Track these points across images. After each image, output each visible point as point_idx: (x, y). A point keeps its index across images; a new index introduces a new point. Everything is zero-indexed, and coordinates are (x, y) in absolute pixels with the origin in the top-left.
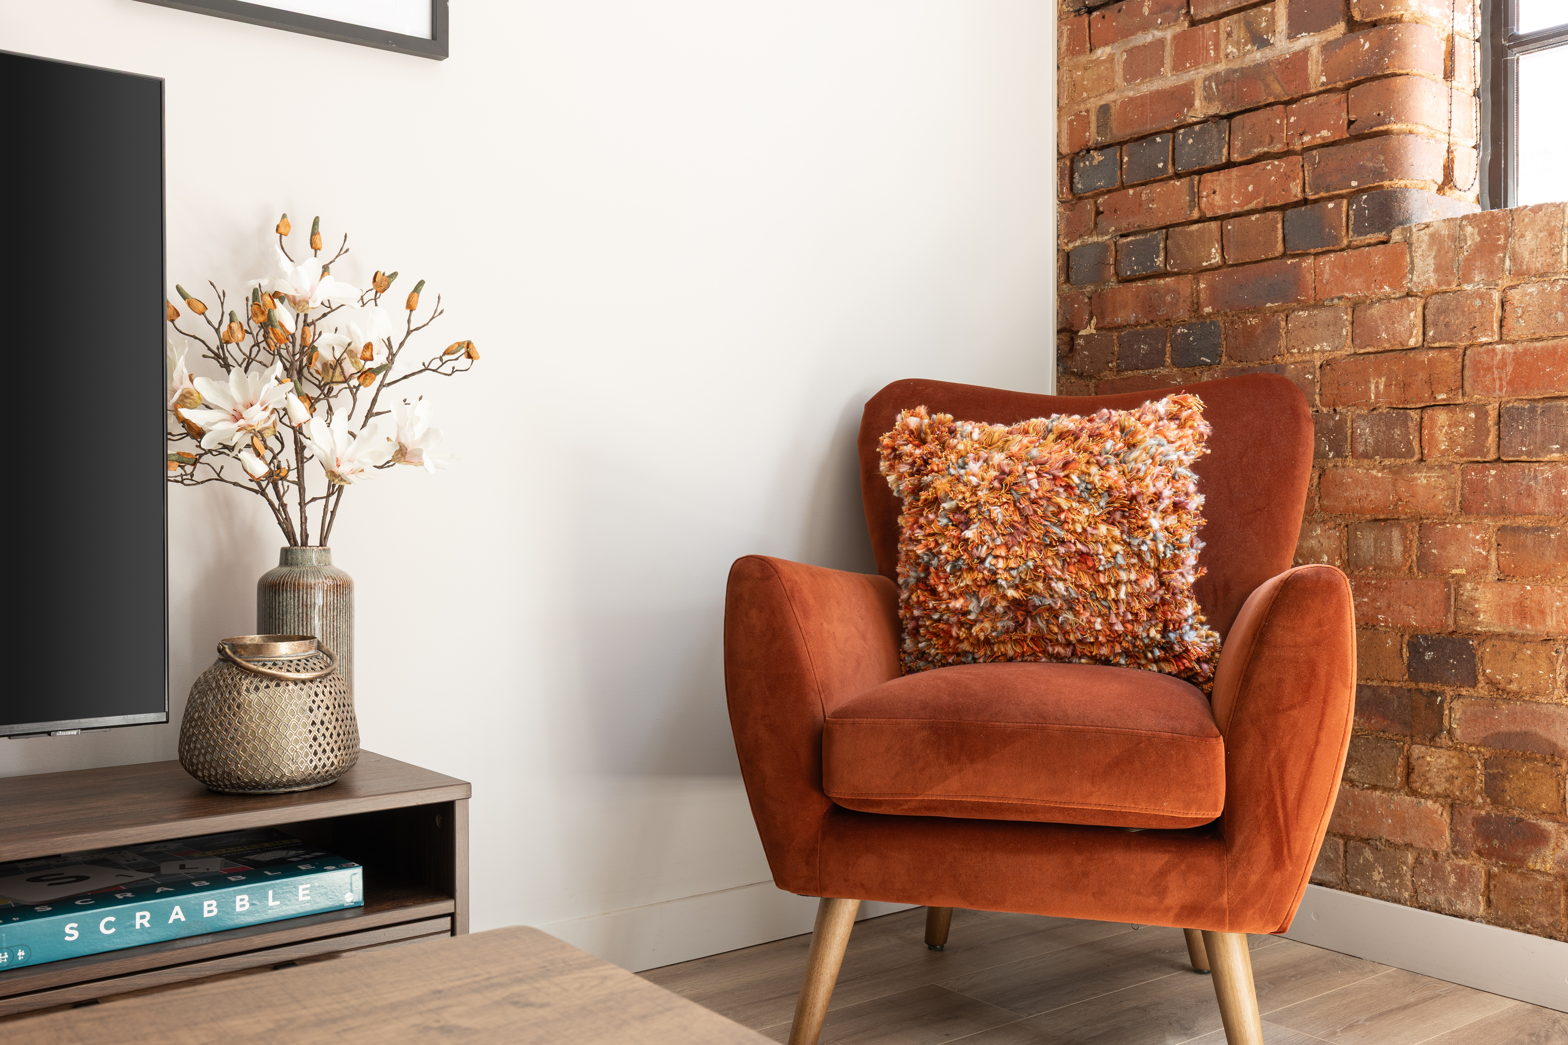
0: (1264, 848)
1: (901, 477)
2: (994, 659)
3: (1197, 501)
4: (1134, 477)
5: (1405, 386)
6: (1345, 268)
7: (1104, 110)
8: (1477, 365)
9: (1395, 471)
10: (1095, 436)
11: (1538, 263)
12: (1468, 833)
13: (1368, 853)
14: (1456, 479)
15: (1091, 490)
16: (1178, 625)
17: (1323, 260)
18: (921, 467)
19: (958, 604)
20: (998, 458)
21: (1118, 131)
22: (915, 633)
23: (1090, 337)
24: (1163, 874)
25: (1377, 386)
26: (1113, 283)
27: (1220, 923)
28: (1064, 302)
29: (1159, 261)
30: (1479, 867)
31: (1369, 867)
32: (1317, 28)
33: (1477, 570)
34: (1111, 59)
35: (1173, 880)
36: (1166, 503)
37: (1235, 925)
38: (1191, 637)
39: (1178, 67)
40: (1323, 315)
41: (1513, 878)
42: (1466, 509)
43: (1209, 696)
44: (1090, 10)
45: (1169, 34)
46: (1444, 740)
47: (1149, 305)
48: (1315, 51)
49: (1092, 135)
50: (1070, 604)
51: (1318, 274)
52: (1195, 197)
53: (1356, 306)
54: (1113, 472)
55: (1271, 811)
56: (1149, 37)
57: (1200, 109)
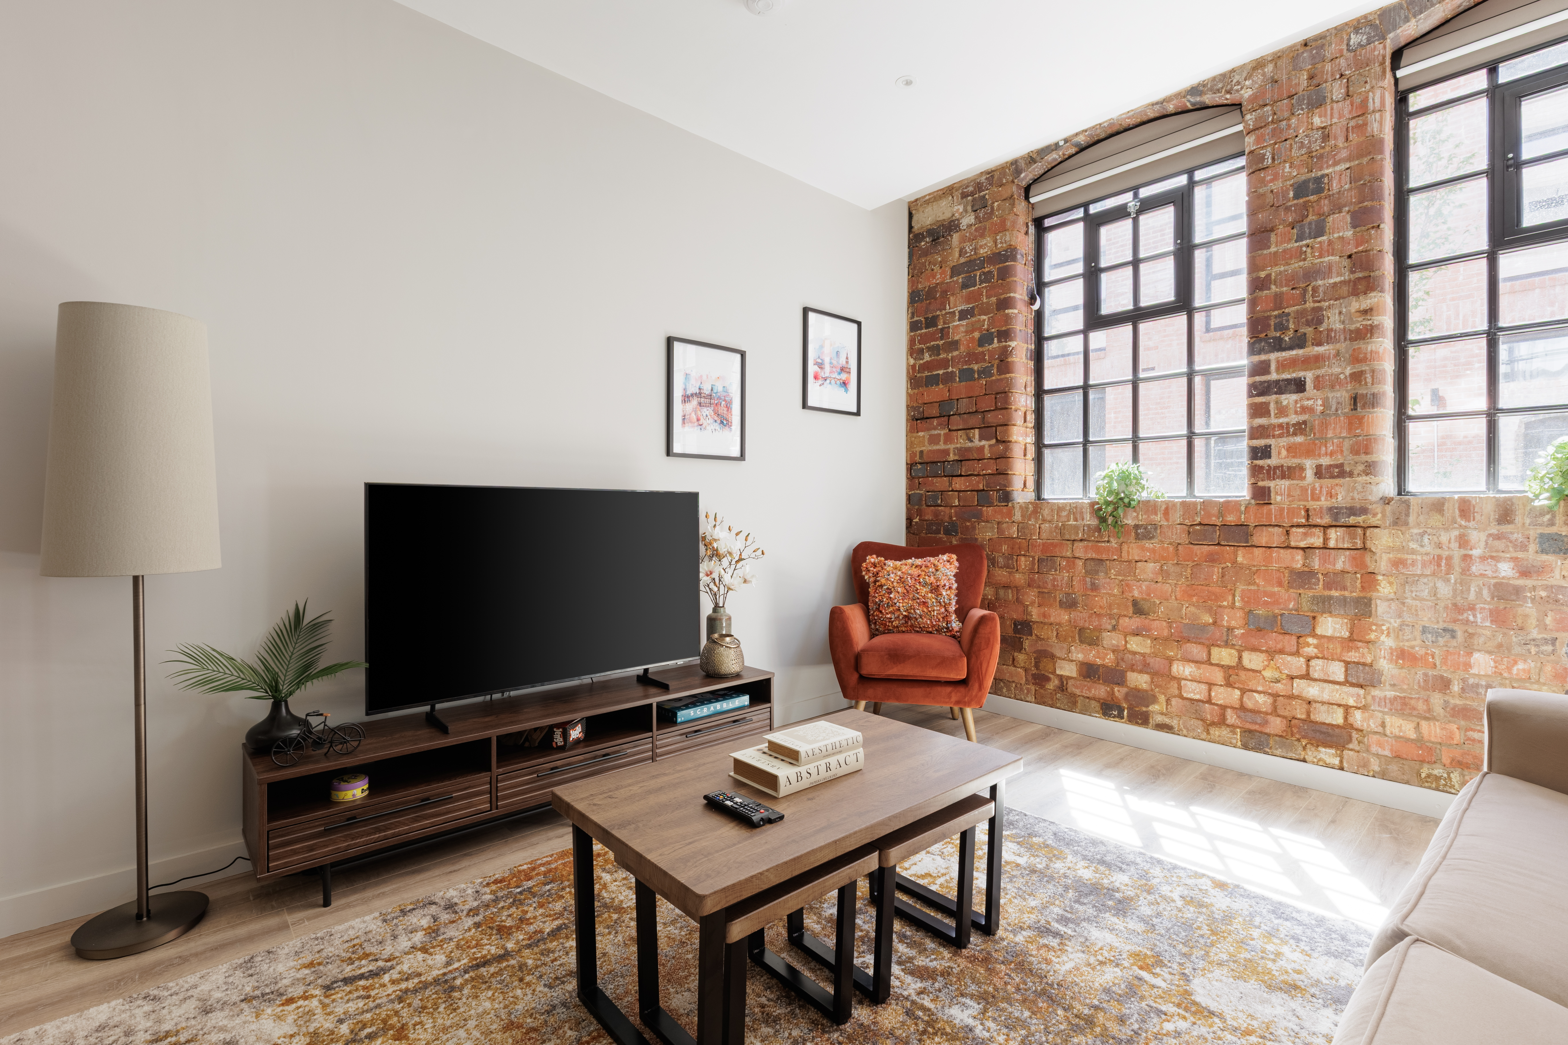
0: (976, 685)
1: (870, 577)
2: (899, 632)
3: (955, 586)
4: (938, 580)
5: (1013, 548)
6: (996, 512)
7: (921, 452)
8: (1032, 545)
9: (1010, 573)
10: (926, 567)
11: (1049, 518)
12: (1030, 678)
13: (1002, 684)
14: (1027, 577)
15: (926, 584)
16: (950, 622)
17: (989, 509)
18: (876, 575)
19: (889, 616)
20: (899, 573)
21: (926, 459)
22: (875, 623)
23: (916, 522)
24: (950, 693)
25: (1004, 548)
26: (924, 506)
27: (965, 705)
28: (908, 510)
29: (939, 502)
30: (1033, 688)
31: (1002, 688)
32: (987, 440)
33: (1033, 603)
34: (924, 436)
35: (953, 694)
36: (947, 587)
37: (969, 706)
38: (954, 625)
39: (945, 443)
40: (989, 525)
41: (1042, 691)
42: (1029, 585)
43: (959, 642)
44: (917, 420)
45: (942, 432)
46: (1023, 651)
47: (936, 515)
48: (987, 446)
49: (917, 459)
50: (921, 616)
51: (988, 513)
52: (950, 484)
53: (998, 523)
54: (932, 578)
55: (979, 677)
56: (936, 432)
57: (952, 457)
